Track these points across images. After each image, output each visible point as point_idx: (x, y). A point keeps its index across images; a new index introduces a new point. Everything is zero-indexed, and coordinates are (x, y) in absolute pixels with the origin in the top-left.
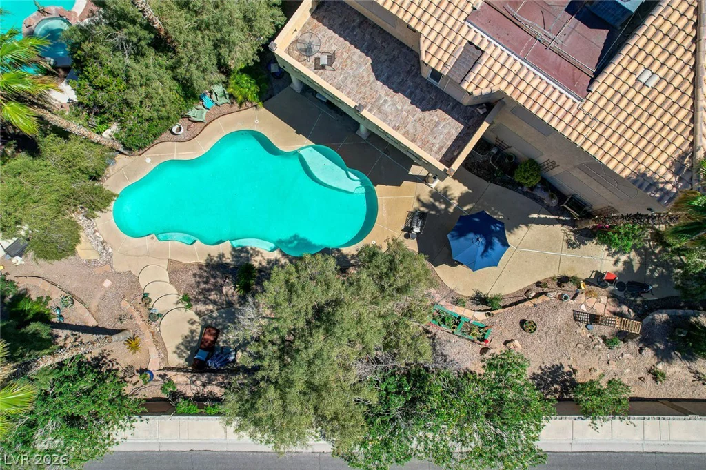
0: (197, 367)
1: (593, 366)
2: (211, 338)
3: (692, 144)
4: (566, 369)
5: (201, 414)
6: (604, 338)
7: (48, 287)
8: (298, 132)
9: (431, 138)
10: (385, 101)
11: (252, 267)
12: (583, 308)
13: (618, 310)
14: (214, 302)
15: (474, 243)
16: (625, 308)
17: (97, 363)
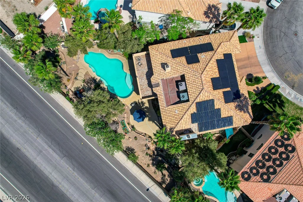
0: (75, 94)
1: (140, 155)
2: (82, 91)
3: (175, 127)
4: (135, 151)
5: (69, 101)
6: (147, 153)
7: (64, 57)
8: (129, 70)
9: (145, 92)
10: (144, 79)
11: (100, 86)
12: (149, 145)
13: (154, 151)
14: (88, 86)
15: (138, 115)
16: (156, 152)
17: (60, 78)
